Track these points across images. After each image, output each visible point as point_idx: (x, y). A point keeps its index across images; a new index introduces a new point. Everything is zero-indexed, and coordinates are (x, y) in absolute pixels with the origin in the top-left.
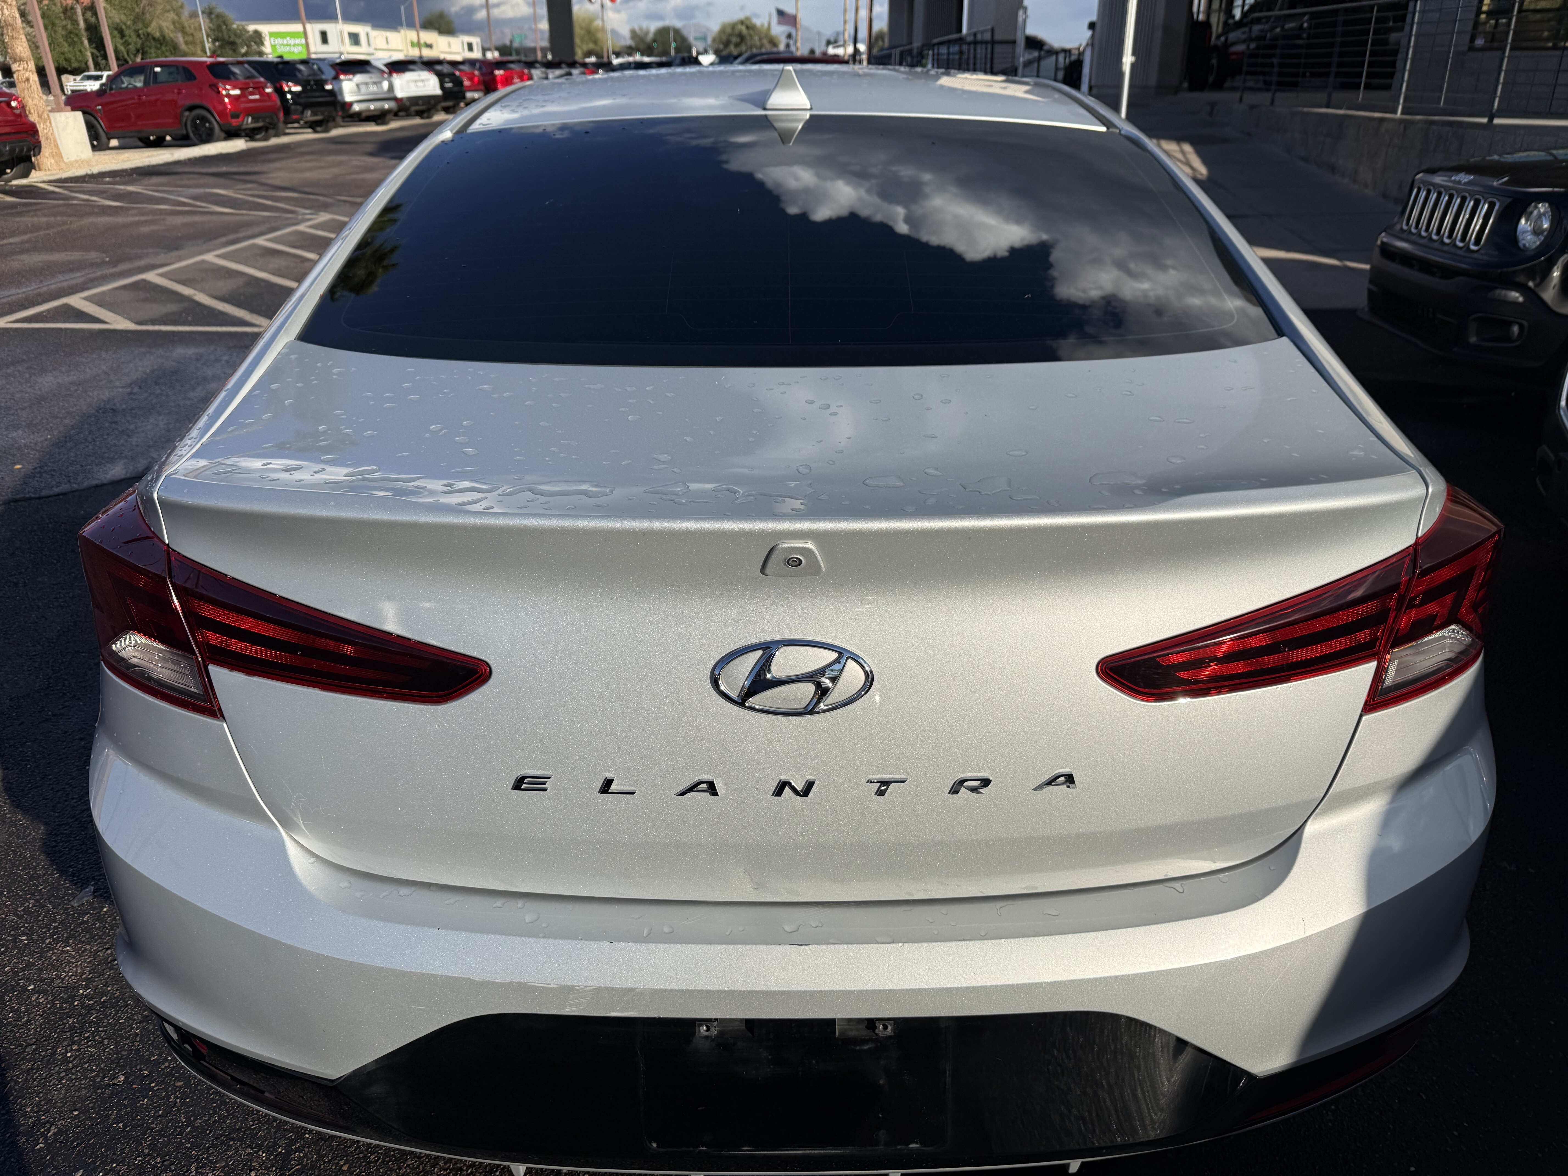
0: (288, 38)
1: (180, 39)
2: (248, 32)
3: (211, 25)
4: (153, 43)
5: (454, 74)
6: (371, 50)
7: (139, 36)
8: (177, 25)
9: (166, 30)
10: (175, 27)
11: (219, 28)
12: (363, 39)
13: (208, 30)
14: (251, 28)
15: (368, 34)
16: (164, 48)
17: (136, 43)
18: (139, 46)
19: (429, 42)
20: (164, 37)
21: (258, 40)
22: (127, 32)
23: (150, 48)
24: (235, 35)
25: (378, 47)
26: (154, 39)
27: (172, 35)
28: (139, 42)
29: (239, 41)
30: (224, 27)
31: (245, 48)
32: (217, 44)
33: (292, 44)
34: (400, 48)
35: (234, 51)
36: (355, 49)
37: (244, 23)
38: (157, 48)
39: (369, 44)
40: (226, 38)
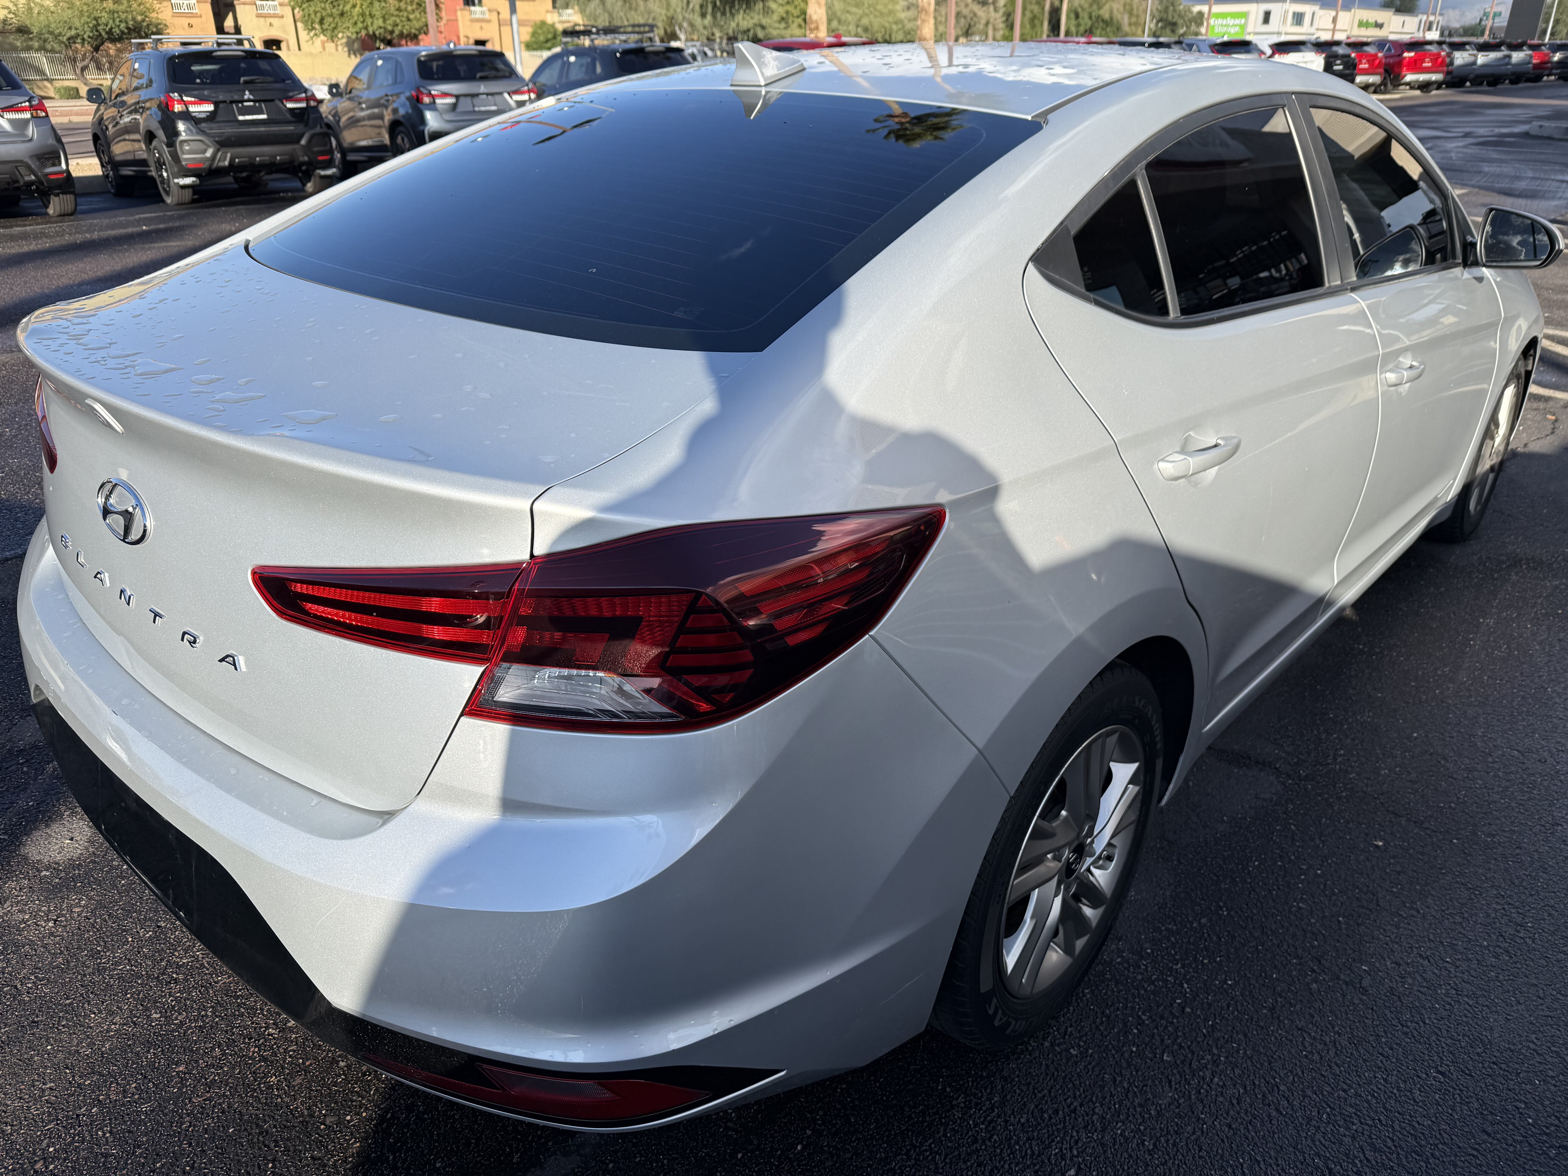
0: (1229, 18)
1: (1125, 20)
2: (1192, 13)
3: (1159, 7)
4: (1101, 24)
5: (1349, 56)
6: (1312, 30)
7: (1090, 18)
8: (1127, 7)
9: (1115, 12)
10: (1125, 9)
11: (1166, 10)
12: (1307, 20)
13: (1154, 10)
14: (1196, 9)
15: (1313, 14)
16: (1108, 29)
17: (1086, 25)
18: (1088, 27)
19: (1380, 21)
20: (1111, 19)
21: (1199, 21)
22: (1081, 15)
23: (1097, 28)
24: (1180, 16)
25: (1321, 27)
26: (1103, 21)
27: (1119, 17)
28: (1089, 23)
29: (1180, 22)
30: (1171, 8)
31: (1185, 29)
32: (1160, 25)
33: (1231, 23)
34: (1346, 28)
35: (1173, 31)
36: (1297, 29)
37: (1190, 4)
38: (1103, 29)
39: (1312, 24)
40: (1170, 18)
